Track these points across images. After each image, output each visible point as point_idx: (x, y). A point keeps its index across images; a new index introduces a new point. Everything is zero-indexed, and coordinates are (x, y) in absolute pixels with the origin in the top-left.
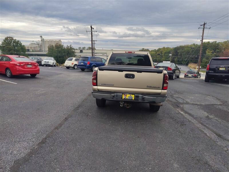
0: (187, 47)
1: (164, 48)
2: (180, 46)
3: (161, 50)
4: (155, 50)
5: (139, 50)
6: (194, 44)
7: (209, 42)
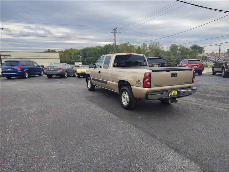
0: (93, 48)
1: (72, 49)
2: (87, 48)
3: (69, 52)
4: (62, 51)
5: (44, 51)
6: (98, 46)
7: (110, 45)
